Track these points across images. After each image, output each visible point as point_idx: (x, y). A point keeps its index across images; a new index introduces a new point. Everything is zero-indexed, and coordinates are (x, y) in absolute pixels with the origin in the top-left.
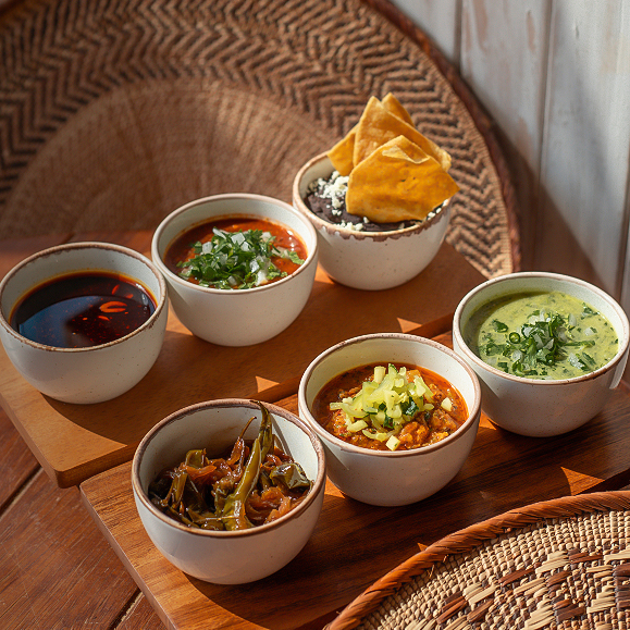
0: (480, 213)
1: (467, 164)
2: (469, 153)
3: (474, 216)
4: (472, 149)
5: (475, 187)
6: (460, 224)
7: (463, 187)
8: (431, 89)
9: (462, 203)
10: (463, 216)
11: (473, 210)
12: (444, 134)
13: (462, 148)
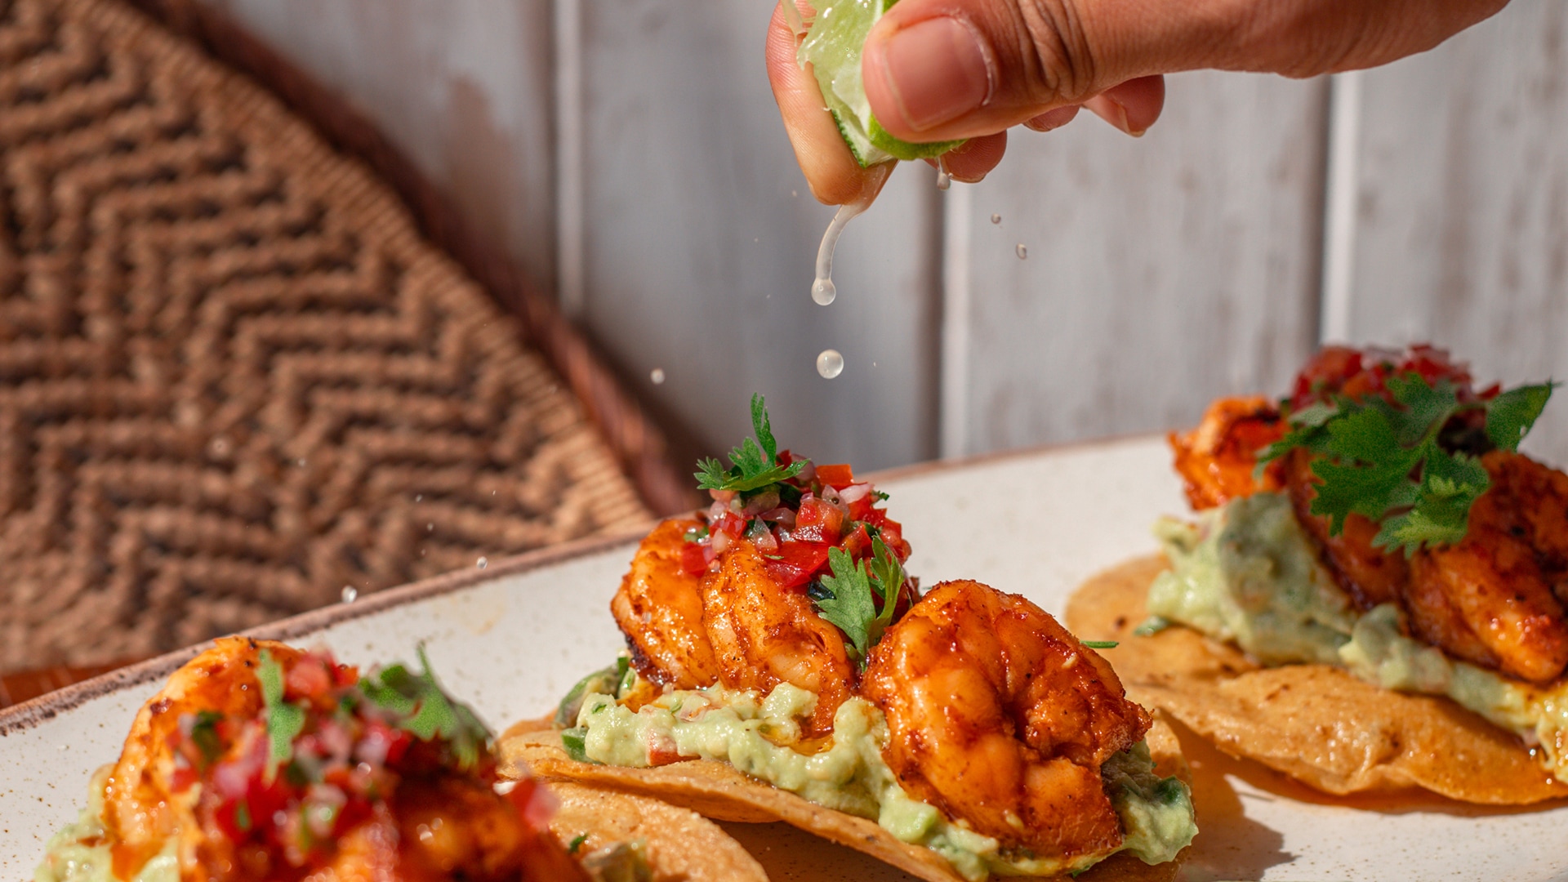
0: (458, 427)
1: (338, 284)
2: (330, 242)
3: (438, 445)
4: (336, 224)
5: (397, 348)
6: (394, 491)
7: (354, 364)
8: (98, 70)
9: (371, 421)
10: (393, 460)
11: (426, 427)
12: (209, 210)
13: (295, 232)
